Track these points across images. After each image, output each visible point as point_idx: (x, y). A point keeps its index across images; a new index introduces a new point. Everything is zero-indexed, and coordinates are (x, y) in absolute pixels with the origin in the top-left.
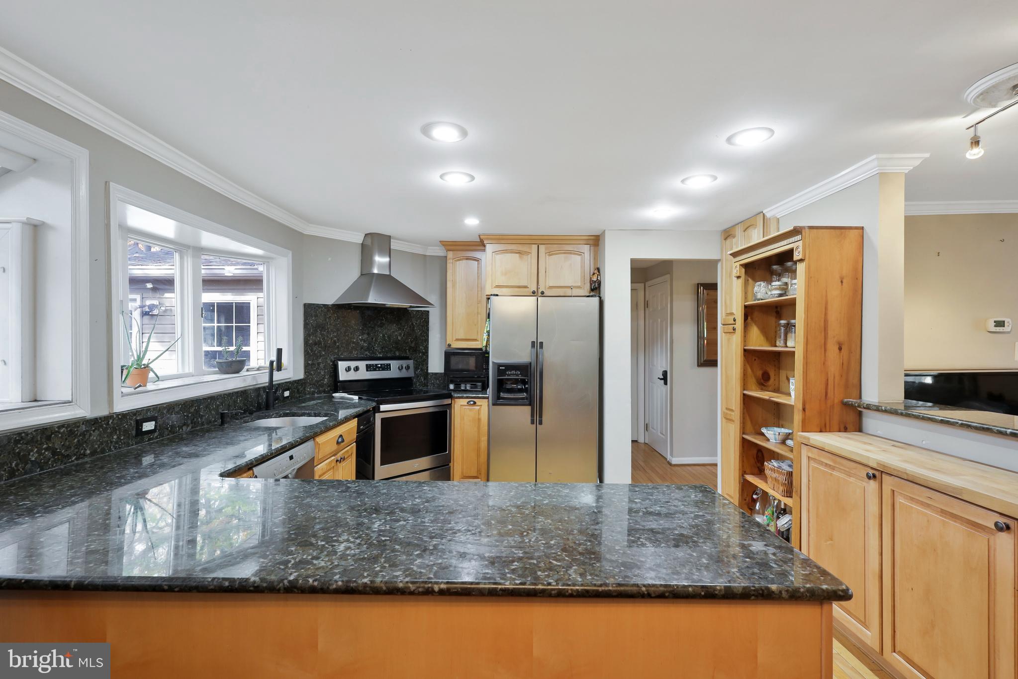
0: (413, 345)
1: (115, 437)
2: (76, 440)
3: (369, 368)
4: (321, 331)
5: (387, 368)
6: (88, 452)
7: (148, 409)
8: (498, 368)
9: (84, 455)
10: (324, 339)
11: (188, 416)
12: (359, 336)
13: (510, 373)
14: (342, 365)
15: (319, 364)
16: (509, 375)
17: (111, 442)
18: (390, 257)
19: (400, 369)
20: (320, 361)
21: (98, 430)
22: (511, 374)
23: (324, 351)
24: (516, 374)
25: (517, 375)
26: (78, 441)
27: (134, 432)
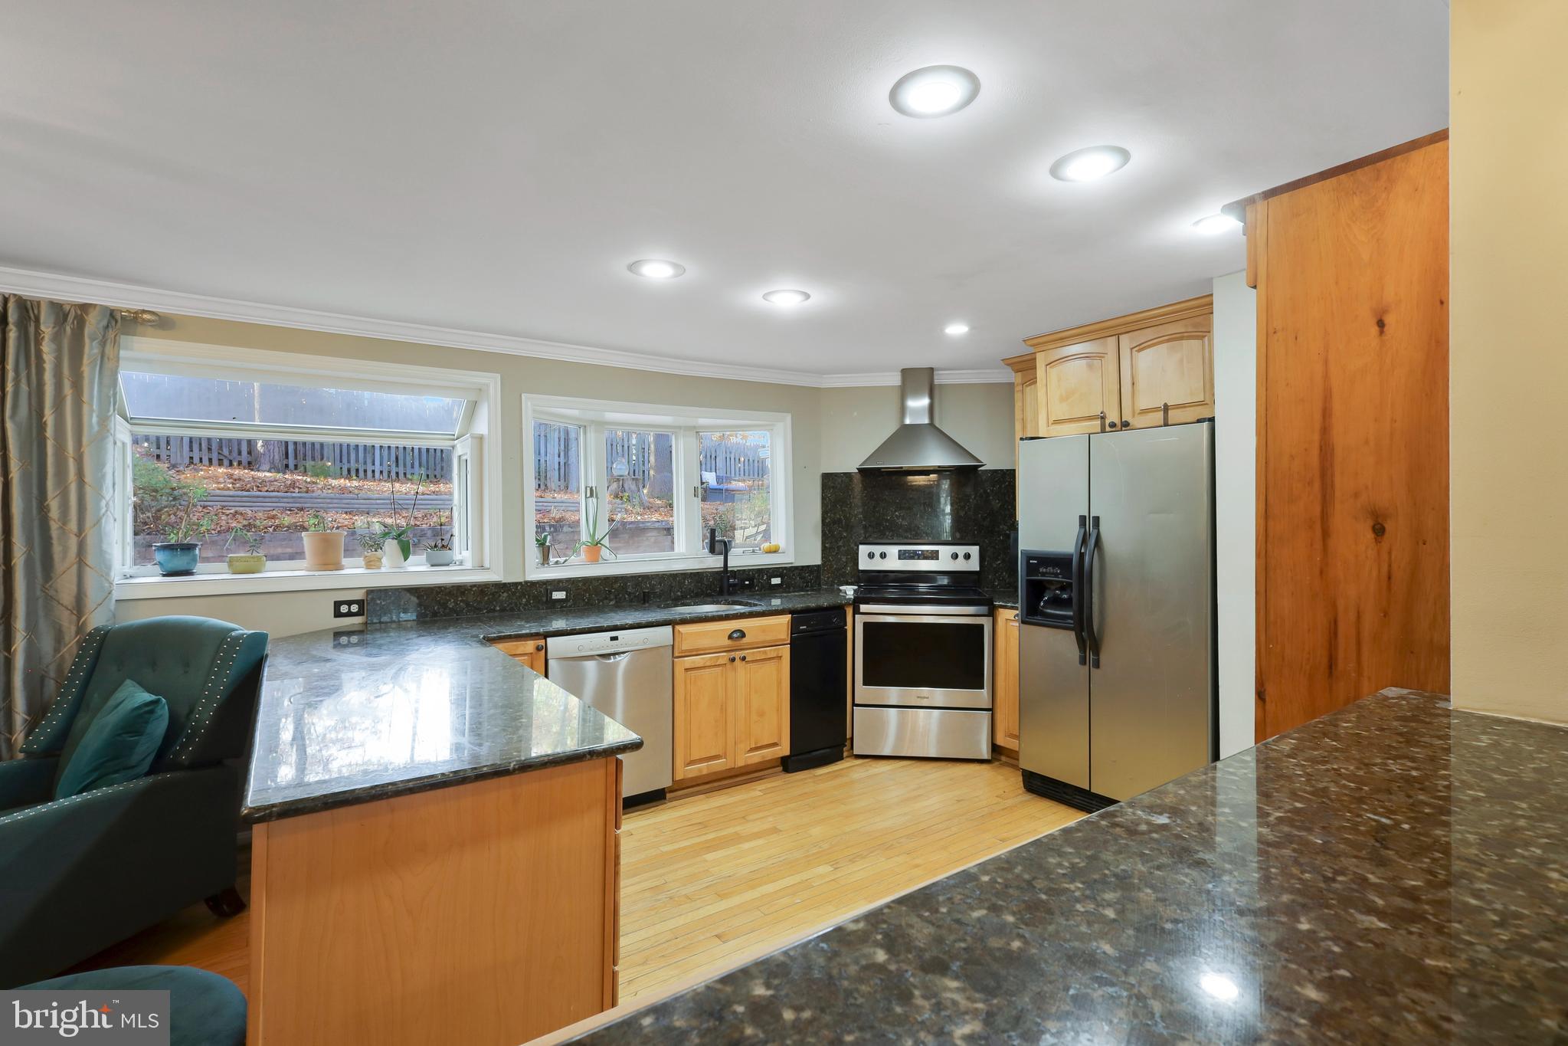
0: (986, 523)
1: (524, 600)
2: (486, 598)
3: (903, 556)
4: (841, 506)
5: (934, 556)
6: (498, 608)
7: (560, 581)
8: (1028, 562)
9: (494, 610)
10: (845, 516)
11: (610, 591)
12: (896, 511)
13: (1044, 570)
14: (864, 550)
15: (839, 547)
16: (1043, 574)
17: (521, 604)
18: (931, 397)
19: (955, 556)
20: (840, 544)
21: (507, 593)
22: (1046, 573)
23: (846, 531)
24: (1053, 574)
25: (1056, 575)
26: (488, 599)
27: (544, 599)
